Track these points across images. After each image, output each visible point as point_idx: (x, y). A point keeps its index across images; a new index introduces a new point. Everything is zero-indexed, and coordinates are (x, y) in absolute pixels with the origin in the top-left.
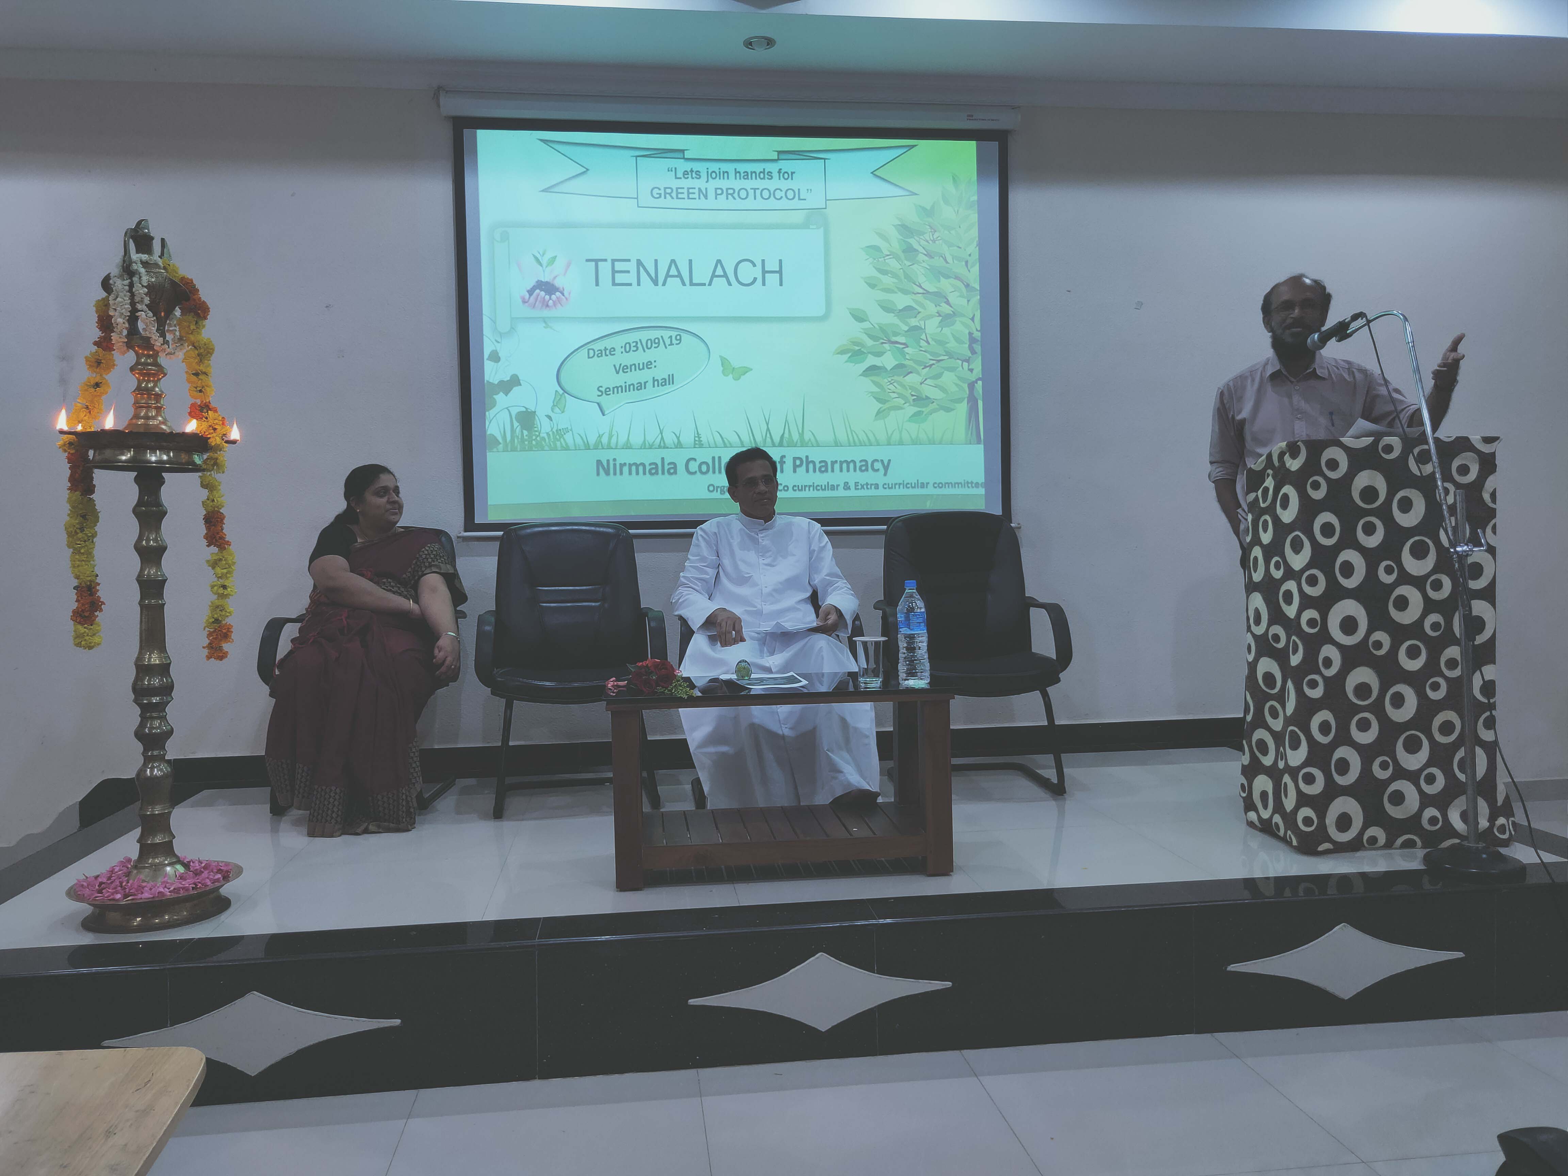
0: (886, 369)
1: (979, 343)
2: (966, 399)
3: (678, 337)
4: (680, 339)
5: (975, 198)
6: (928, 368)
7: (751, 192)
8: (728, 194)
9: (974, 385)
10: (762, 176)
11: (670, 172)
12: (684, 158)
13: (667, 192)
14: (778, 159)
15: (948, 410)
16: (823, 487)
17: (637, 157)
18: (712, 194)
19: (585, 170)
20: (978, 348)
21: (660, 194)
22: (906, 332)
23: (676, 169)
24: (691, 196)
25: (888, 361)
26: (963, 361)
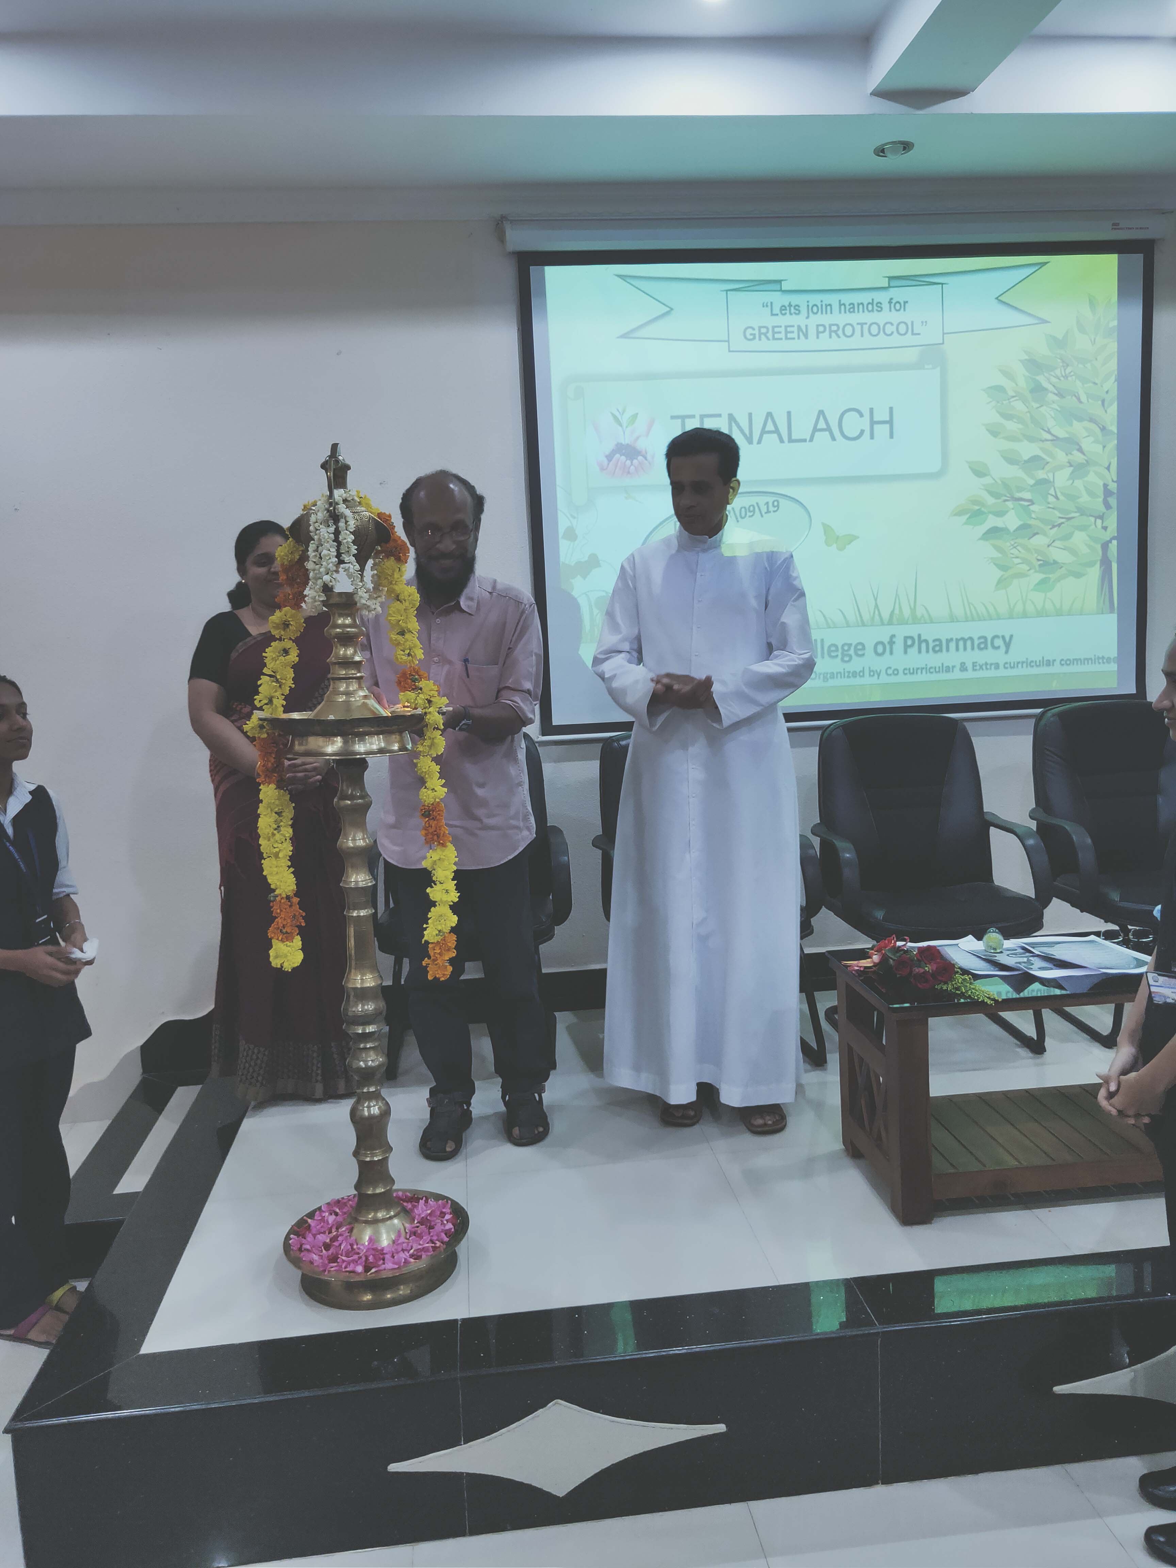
0: (1008, 530)
1: (1115, 496)
2: (1099, 562)
3: (776, 504)
4: (778, 506)
5: (1115, 323)
6: (1056, 529)
7: (858, 328)
8: (831, 331)
9: (1108, 545)
10: (870, 307)
11: (765, 308)
12: (781, 290)
13: (763, 333)
14: (889, 287)
15: (1078, 575)
16: (937, 670)
17: (727, 291)
18: (812, 332)
19: (668, 309)
20: (1113, 501)
21: (754, 335)
22: (1031, 486)
23: (771, 303)
24: (789, 335)
25: (1011, 521)
26: (1096, 518)
